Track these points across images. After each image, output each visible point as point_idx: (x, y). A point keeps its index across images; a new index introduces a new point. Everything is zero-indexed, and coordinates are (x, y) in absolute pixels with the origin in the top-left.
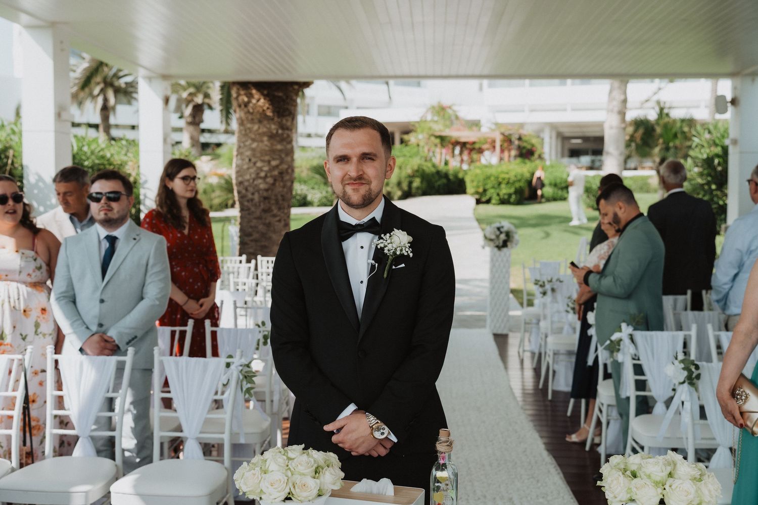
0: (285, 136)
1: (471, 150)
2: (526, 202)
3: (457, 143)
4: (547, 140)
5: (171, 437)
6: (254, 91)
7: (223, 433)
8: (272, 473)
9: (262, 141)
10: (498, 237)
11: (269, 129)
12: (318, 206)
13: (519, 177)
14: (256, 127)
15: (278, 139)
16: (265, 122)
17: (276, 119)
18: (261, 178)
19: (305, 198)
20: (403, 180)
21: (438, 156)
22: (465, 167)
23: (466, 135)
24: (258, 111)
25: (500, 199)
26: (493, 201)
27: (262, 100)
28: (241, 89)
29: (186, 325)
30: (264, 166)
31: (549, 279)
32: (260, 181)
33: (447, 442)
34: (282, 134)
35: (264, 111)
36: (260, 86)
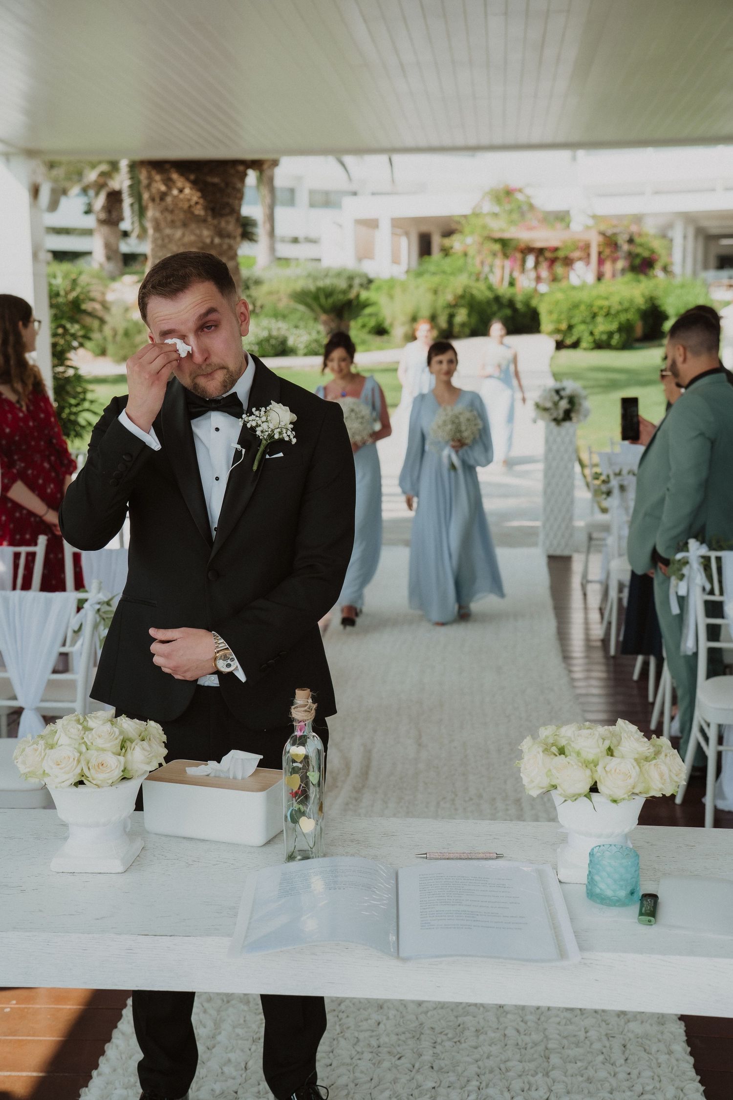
0: (225, 247)
1: (553, 261)
2: (637, 345)
3: (528, 250)
4: (678, 242)
5: (10, 707)
6: (175, 176)
7: (74, 701)
8: (61, 747)
10: (556, 404)
11: (200, 236)
12: (305, 355)
13: (626, 305)
14: (178, 233)
16: (193, 226)
17: (210, 219)
19: (284, 342)
20: (439, 311)
21: (498, 271)
22: (543, 288)
23: (543, 237)
24: (181, 209)
25: (595, 341)
26: (584, 344)
27: (187, 191)
28: (153, 173)
29: (36, 544)
31: (617, 471)
33: (306, 705)
34: (220, 245)
35: (190, 207)
36: (186, 167)
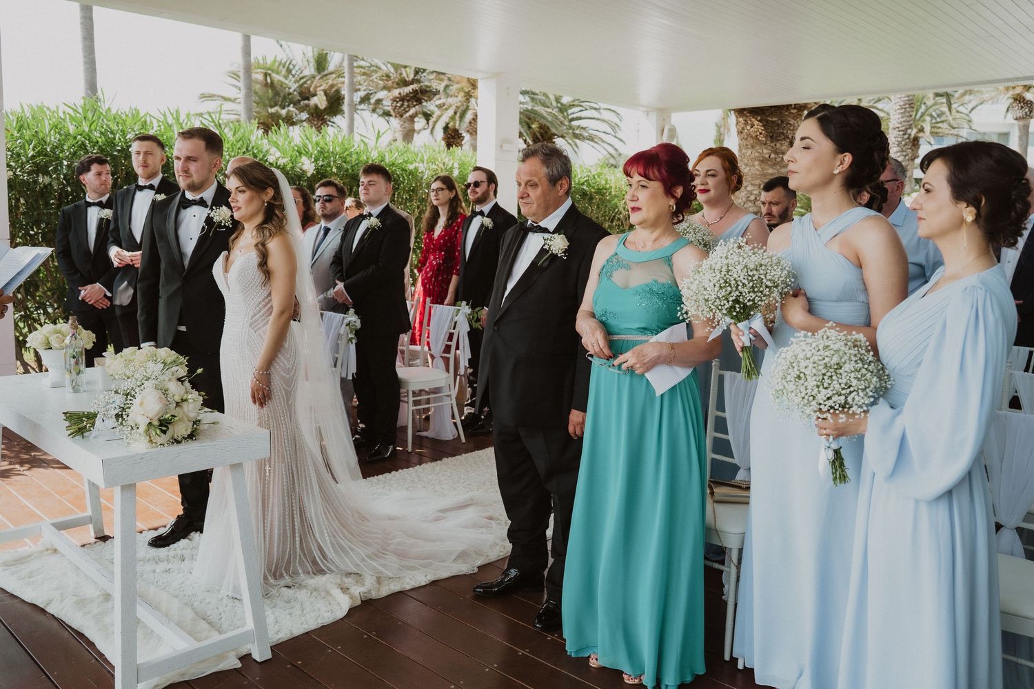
0: (779, 160)
9: (754, 166)
11: (762, 153)
15: (769, 162)
16: (759, 147)
17: (769, 143)
18: (750, 201)
24: (752, 137)
27: (755, 126)
28: (744, 115)
30: (754, 190)
32: (750, 204)
34: (775, 159)
35: (757, 136)
36: (755, 112)
